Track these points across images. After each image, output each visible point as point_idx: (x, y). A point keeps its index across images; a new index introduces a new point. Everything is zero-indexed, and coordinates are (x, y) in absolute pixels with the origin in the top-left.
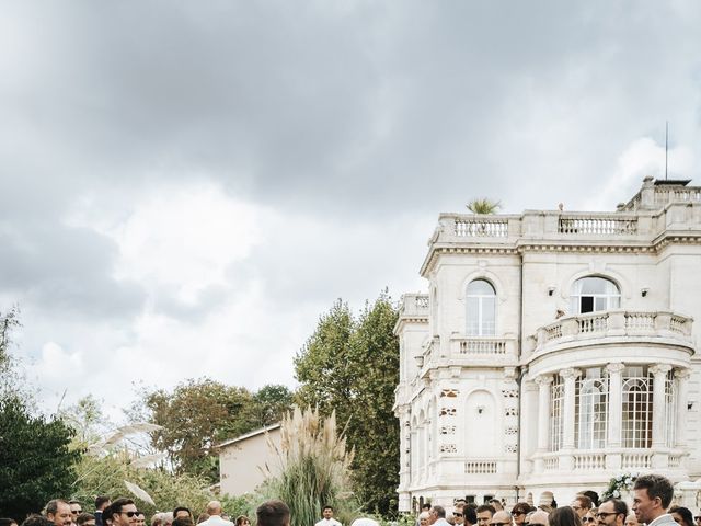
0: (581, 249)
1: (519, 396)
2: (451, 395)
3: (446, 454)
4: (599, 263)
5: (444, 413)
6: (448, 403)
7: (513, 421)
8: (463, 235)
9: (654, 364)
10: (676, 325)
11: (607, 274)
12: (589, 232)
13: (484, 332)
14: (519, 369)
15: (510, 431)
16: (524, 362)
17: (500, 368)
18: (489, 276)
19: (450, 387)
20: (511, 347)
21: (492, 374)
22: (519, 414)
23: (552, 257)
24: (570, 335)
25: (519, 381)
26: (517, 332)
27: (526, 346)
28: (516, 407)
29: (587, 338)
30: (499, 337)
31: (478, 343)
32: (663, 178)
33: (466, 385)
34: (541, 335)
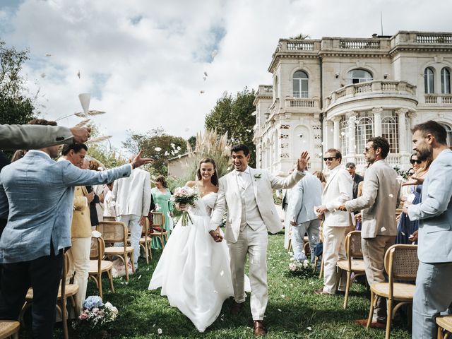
0: (353, 56)
1: (321, 129)
2: (286, 128)
3: (283, 158)
4: (362, 63)
5: (282, 137)
6: (285, 132)
7: (318, 141)
8: (292, 48)
9: (399, 109)
10: (409, 89)
11: (366, 67)
12: (355, 47)
13: (303, 96)
14: (321, 115)
15: (317, 146)
16: (325, 110)
17: (312, 115)
18: (305, 69)
19: (286, 124)
20: (317, 104)
21: (307, 117)
22: (322, 138)
23: (337, 60)
24: (349, 96)
25: (321, 120)
26: (320, 96)
27: (325, 103)
28: (320, 134)
29: (359, 96)
30: (310, 98)
31: (299, 101)
33: (293, 123)
34: (334, 96)
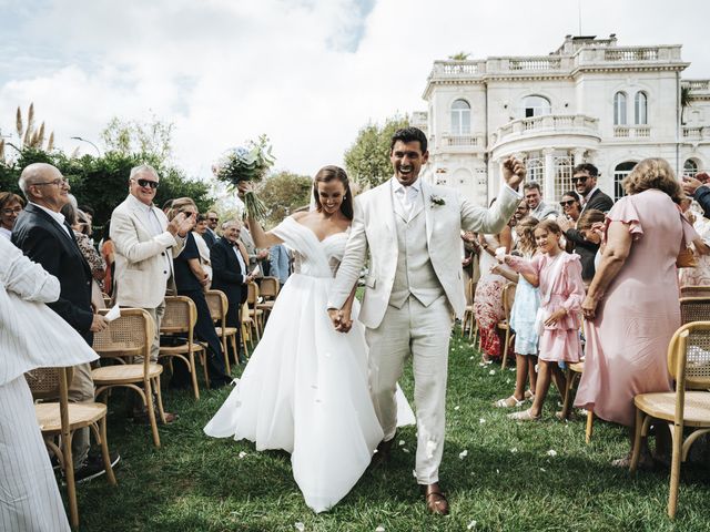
0: (524, 79)
1: (487, 172)
2: (443, 172)
4: (537, 88)
6: (442, 177)
7: (483, 187)
8: (450, 73)
9: (574, 148)
10: (588, 123)
11: (542, 94)
12: (530, 69)
13: (464, 132)
14: (486, 155)
15: (480, 194)
16: (489, 149)
17: (475, 155)
18: (466, 98)
19: (442, 167)
20: (481, 142)
21: (470, 158)
22: (487, 183)
23: (507, 85)
24: (517, 134)
25: (486, 162)
26: (484, 131)
27: (491, 140)
28: (484, 177)
29: (529, 133)
30: (472, 135)
31: (459, 139)
32: (578, 35)
33: (451, 166)
34: (499, 133)
